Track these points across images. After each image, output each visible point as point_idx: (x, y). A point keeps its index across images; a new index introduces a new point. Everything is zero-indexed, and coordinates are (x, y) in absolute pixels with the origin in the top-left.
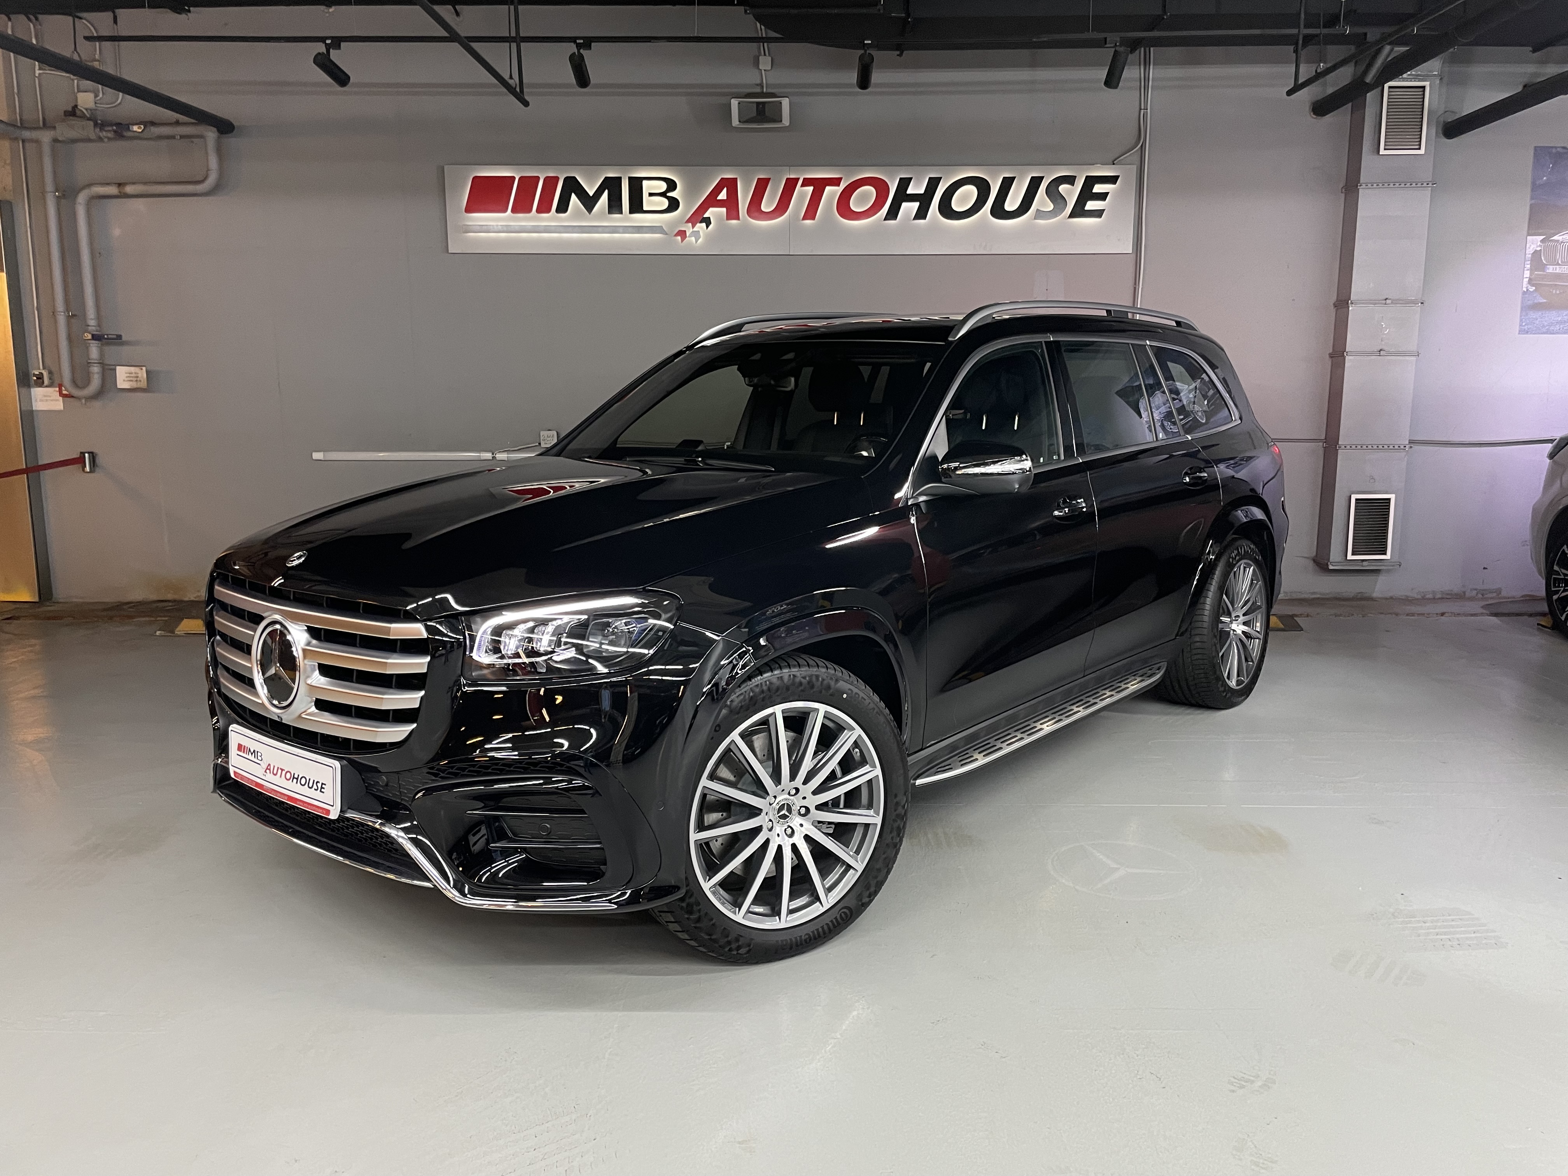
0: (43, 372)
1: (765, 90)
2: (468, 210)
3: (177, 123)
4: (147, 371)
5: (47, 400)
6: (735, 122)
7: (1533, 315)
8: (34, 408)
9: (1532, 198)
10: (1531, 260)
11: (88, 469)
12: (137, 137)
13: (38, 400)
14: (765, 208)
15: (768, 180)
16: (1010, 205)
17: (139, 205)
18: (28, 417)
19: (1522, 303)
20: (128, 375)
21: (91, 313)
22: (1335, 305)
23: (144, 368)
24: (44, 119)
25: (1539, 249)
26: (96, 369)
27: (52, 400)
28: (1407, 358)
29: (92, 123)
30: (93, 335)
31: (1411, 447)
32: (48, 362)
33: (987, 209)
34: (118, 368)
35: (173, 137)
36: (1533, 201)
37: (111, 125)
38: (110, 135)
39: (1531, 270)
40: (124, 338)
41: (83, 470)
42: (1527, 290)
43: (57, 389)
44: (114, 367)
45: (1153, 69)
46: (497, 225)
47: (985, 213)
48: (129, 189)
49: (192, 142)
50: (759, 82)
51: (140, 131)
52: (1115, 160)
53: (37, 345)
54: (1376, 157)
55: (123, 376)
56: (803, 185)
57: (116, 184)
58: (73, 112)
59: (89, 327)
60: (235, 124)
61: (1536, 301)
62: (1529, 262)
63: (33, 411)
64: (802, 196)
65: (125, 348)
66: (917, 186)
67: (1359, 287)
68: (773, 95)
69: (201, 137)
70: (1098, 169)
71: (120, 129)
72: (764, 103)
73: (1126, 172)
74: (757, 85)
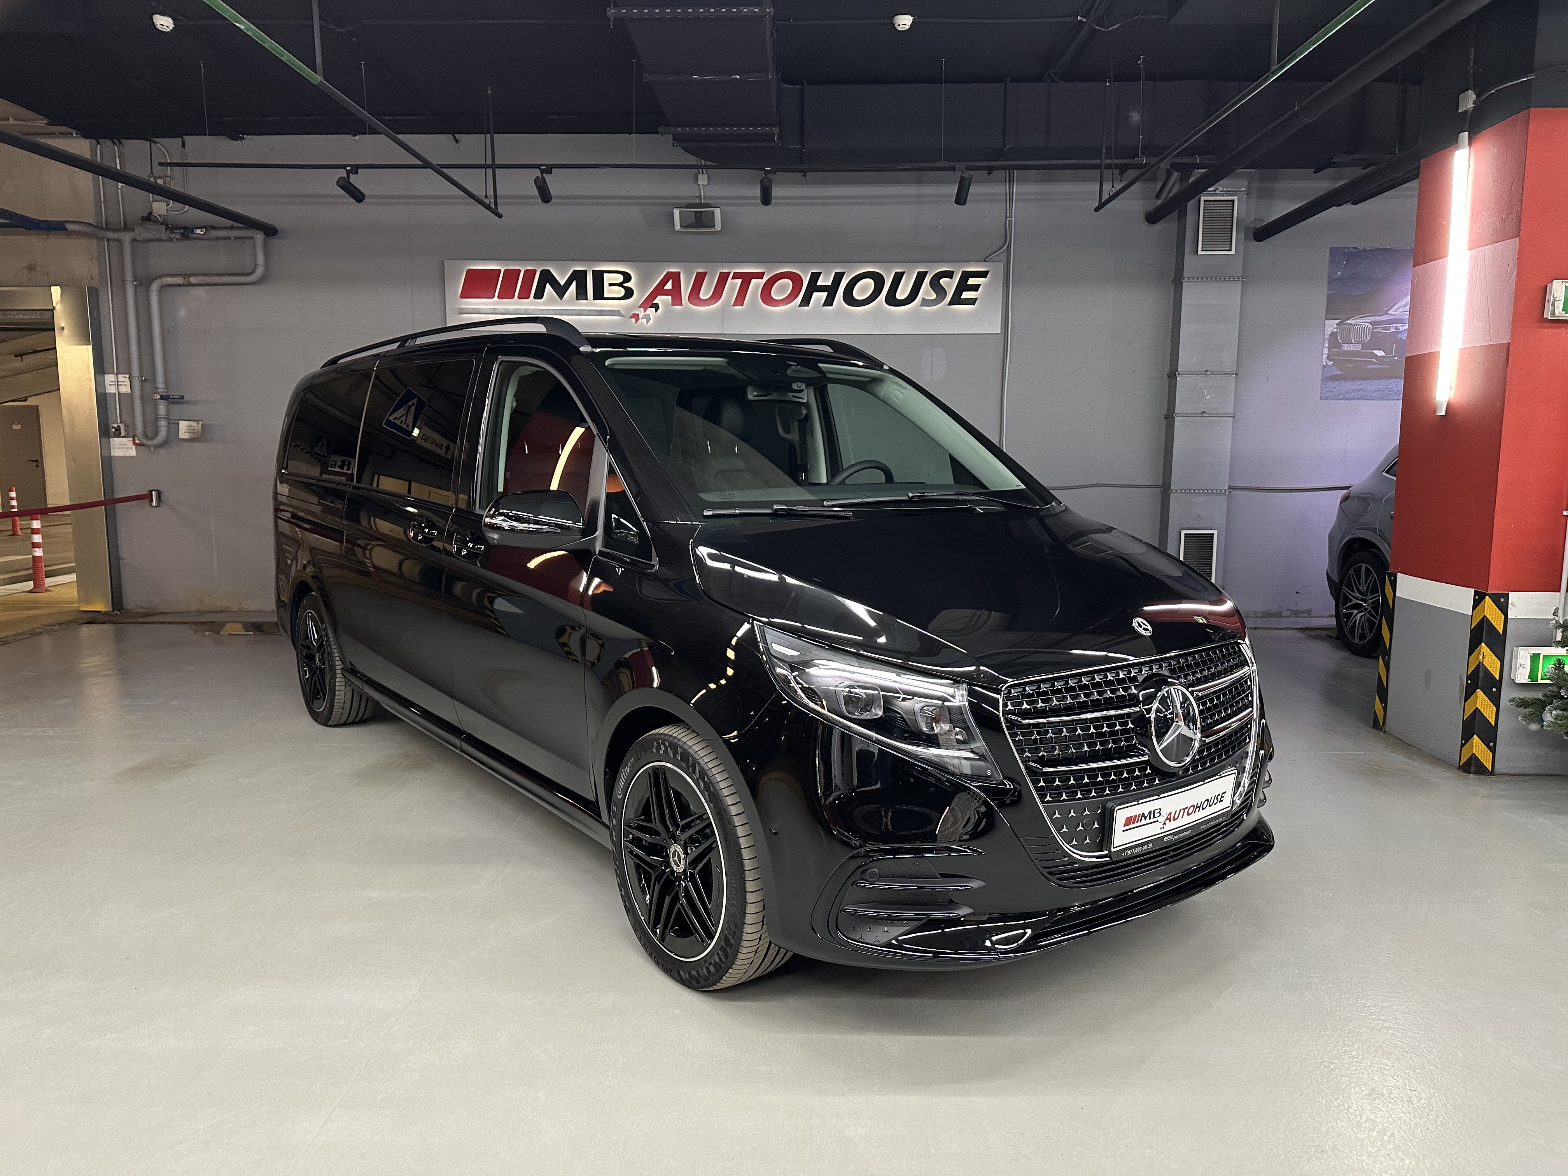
0: (120, 425)
1: (703, 201)
2: (463, 296)
3: (232, 227)
4: (202, 425)
5: (122, 448)
6: (678, 227)
7: (1331, 384)
8: (112, 455)
9: (1328, 290)
10: (1329, 340)
11: (154, 504)
12: (199, 238)
13: (116, 447)
14: (703, 295)
15: (705, 274)
16: (902, 294)
17: (202, 292)
18: (108, 462)
19: (1322, 374)
20: (188, 428)
21: (160, 378)
22: (1168, 376)
23: (200, 422)
24: (125, 223)
25: (1336, 330)
26: (163, 423)
27: (127, 448)
28: (1225, 419)
29: (164, 226)
30: (161, 396)
31: (1230, 492)
32: (125, 416)
33: (881, 299)
34: (180, 422)
35: (229, 238)
36: (1329, 292)
37: (181, 228)
38: (178, 236)
39: (1329, 348)
40: (186, 399)
41: (151, 505)
42: (1327, 364)
43: (132, 439)
44: (177, 422)
45: (1016, 185)
46: (486, 308)
47: (880, 302)
48: (193, 280)
49: (244, 242)
50: (698, 195)
51: (202, 233)
52: (986, 258)
53: (116, 404)
54: (1196, 257)
55: (184, 428)
56: (732, 279)
57: (181, 275)
58: (149, 218)
59: (159, 390)
60: (277, 227)
61: (1334, 373)
62: (1327, 342)
63: (110, 457)
64: (733, 287)
65: (186, 406)
66: (826, 279)
67: (1185, 360)
68: (709, 206)
69: (252, 238)
70: (974, 266)
71: (186, 232)
72: (701, 212)
73: (995, 269)
74: (697, 197)
